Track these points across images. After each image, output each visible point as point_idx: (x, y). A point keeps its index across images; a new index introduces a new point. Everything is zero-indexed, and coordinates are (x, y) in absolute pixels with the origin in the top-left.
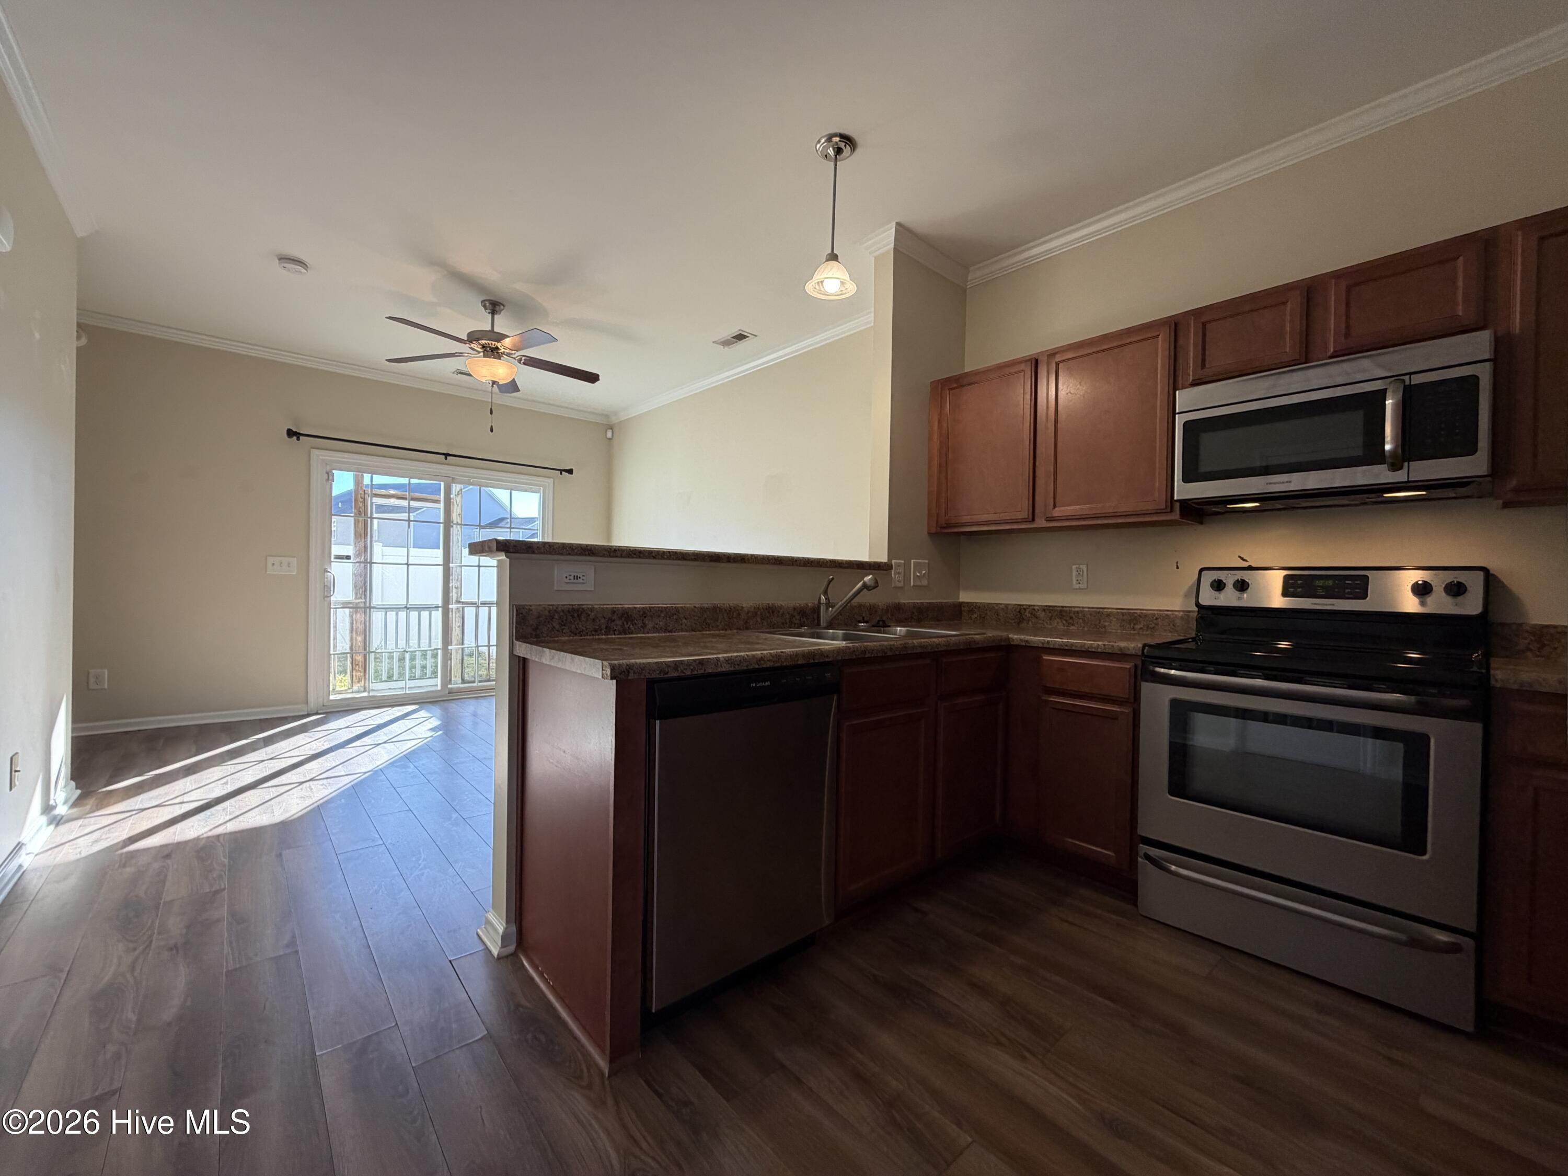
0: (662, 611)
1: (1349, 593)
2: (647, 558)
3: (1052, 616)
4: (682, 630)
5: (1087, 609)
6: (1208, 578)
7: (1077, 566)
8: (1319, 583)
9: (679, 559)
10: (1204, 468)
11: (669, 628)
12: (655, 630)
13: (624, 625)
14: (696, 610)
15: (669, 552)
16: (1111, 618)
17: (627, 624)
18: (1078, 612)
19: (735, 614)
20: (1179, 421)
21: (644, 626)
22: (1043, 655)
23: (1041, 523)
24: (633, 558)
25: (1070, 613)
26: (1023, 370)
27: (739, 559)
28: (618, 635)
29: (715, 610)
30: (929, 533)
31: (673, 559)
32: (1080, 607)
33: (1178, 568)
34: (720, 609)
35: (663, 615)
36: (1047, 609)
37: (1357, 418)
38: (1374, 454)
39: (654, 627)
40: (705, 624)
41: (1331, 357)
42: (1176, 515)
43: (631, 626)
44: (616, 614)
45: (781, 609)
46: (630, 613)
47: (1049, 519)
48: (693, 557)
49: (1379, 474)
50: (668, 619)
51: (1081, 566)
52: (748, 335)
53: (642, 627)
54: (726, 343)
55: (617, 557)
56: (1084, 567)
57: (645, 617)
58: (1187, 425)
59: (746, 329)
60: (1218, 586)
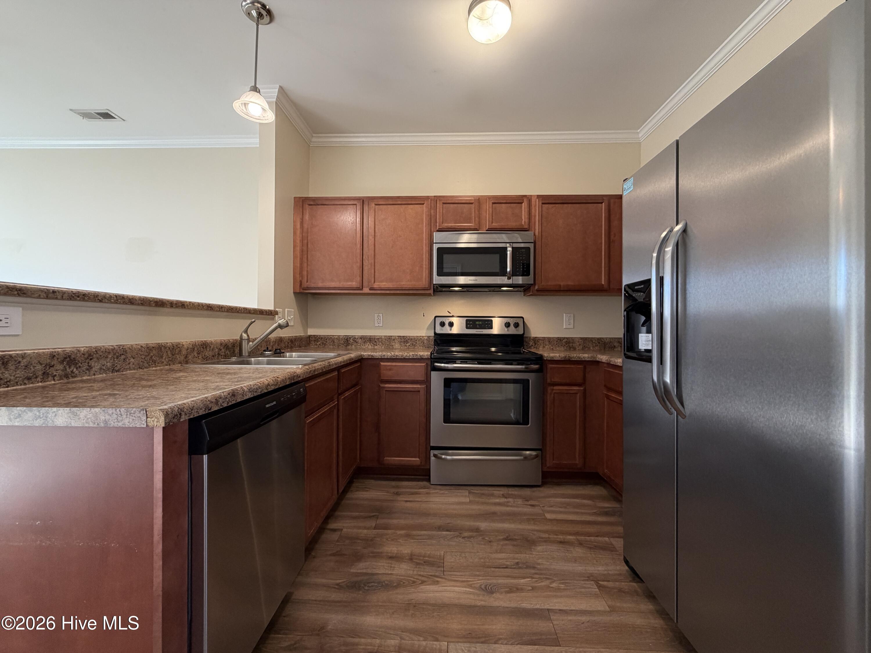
0: (109, 353)
1: (487, 327)
2: (92, 301)
3: (365, 341)
4: (130, 369)
5: (383, 337)
6: (438, 321)
7: (378, 314)
8: (477, 323)
9: (126, 304)
10: (445, 270)
11: (116, 369)
12: (102, 370)
13: (66, 370)
14: (143, 350)
15: (116, 296)
16: (395, 341)
17: (70, 367)
18: (379, 339)
19: (177, 350)
20: (435, 247)
21: (90, 368)
22: (380, 363)
23: (366, 290)
24: (76, 300)
25: (374, 339)
26: (356, 204)
27: (180, 305)
28: (58, 380)
29: (160, 348)
30: (295, 293)
31: (120, 303)
32: (379, 336)
33: (424, 316)
34: (165, 347)
35: (110, 356)
36: (362, 338)
37: (497, 257)
38: (503, 272)
39: (101, 369)
40: (151, 361)
41: (487, 231)
42: (431, 291)
43: (75, 370)
44: (55, 358)
45: (212, 344)
46: (73, 356)
47: (371, 289)
48: (140, 302)
49: (504, 280)
50: (115, 359)
51: (379, 315)
52: (116, 117)
53: (87, 369)
54: (87, 115)
55: (56, 298)
56: (381, 315)
57: (91, 359)
58: (439, 249)
59: (113, 110)
60: (442, 324)
